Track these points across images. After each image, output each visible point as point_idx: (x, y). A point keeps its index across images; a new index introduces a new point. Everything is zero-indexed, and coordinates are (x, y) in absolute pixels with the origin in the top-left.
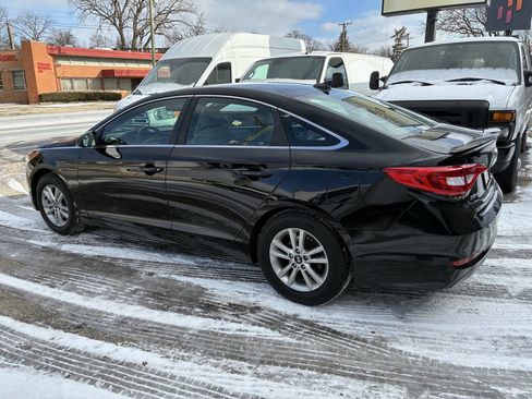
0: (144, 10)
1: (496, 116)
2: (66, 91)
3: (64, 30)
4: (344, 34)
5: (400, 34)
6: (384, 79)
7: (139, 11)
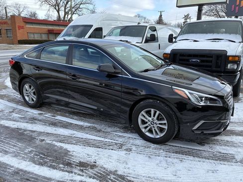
0: (69, 3)
1: (230, 58)
2: (31, 39)
3: (33, 11)
4: (161, 16)
5: (187, 17)
6: (175, 38)
7: (67, 3)
